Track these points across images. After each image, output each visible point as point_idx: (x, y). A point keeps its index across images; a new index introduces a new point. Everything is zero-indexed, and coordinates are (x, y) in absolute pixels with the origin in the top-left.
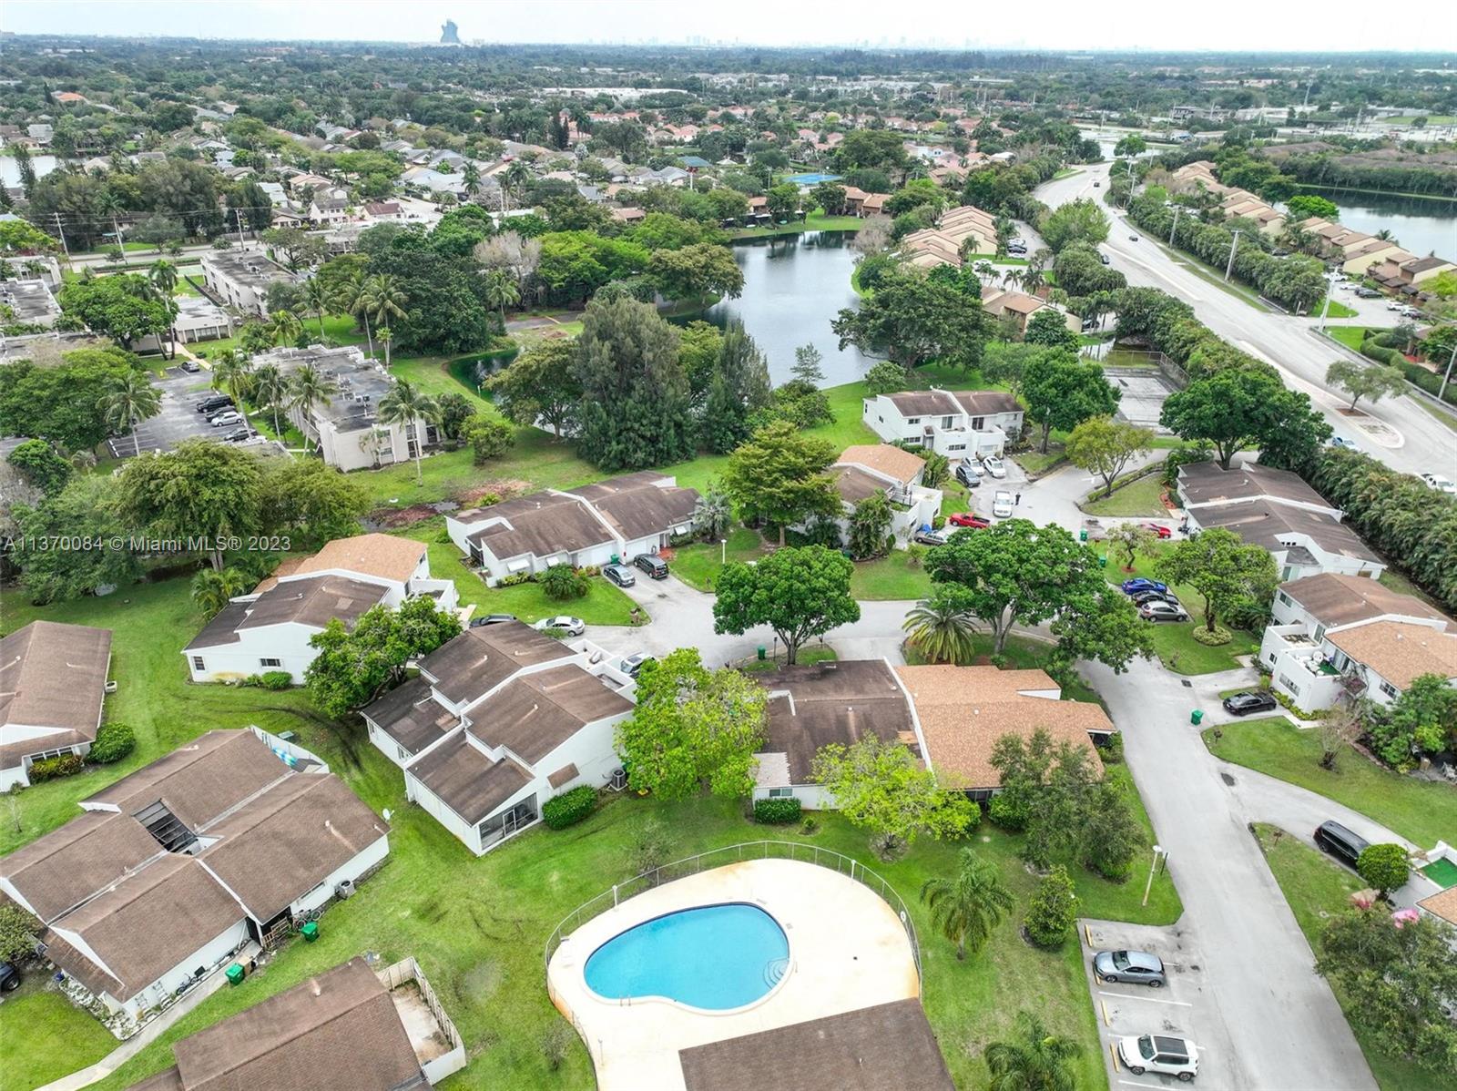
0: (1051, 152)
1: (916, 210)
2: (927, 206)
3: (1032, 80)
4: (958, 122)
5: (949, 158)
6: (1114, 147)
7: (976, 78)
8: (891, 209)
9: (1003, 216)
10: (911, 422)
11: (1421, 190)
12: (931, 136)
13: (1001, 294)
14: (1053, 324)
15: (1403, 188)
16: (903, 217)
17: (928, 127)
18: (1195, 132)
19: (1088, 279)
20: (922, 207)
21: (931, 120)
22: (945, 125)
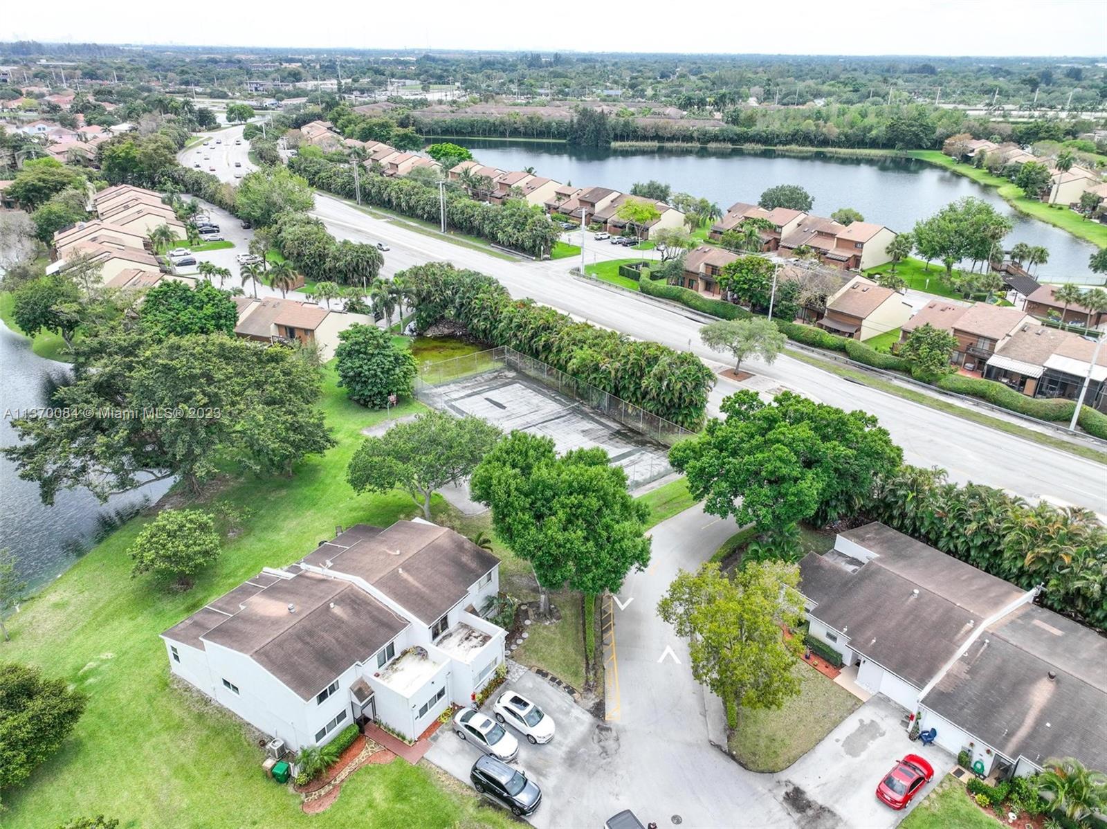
0: (169, 121)
1: (56, 197)
2: (69, 191)
3: (102, 62)
4: (47, 98)
5: (59, 133)
6: (225, 115)
7: (43, 62)
8: (18, 198)
9: (172, 193)
10: (322, 697)
11: (484, 134)
12: (21, 113)
13: (255, 305)
14: (378, 346)
15: (471, 133)
16: (43, 208)
17: (14, 104)
18: (282, 99)
19: (336, 259)
20: (64, 193)
21: (14, 98)
22: (34, 102)
